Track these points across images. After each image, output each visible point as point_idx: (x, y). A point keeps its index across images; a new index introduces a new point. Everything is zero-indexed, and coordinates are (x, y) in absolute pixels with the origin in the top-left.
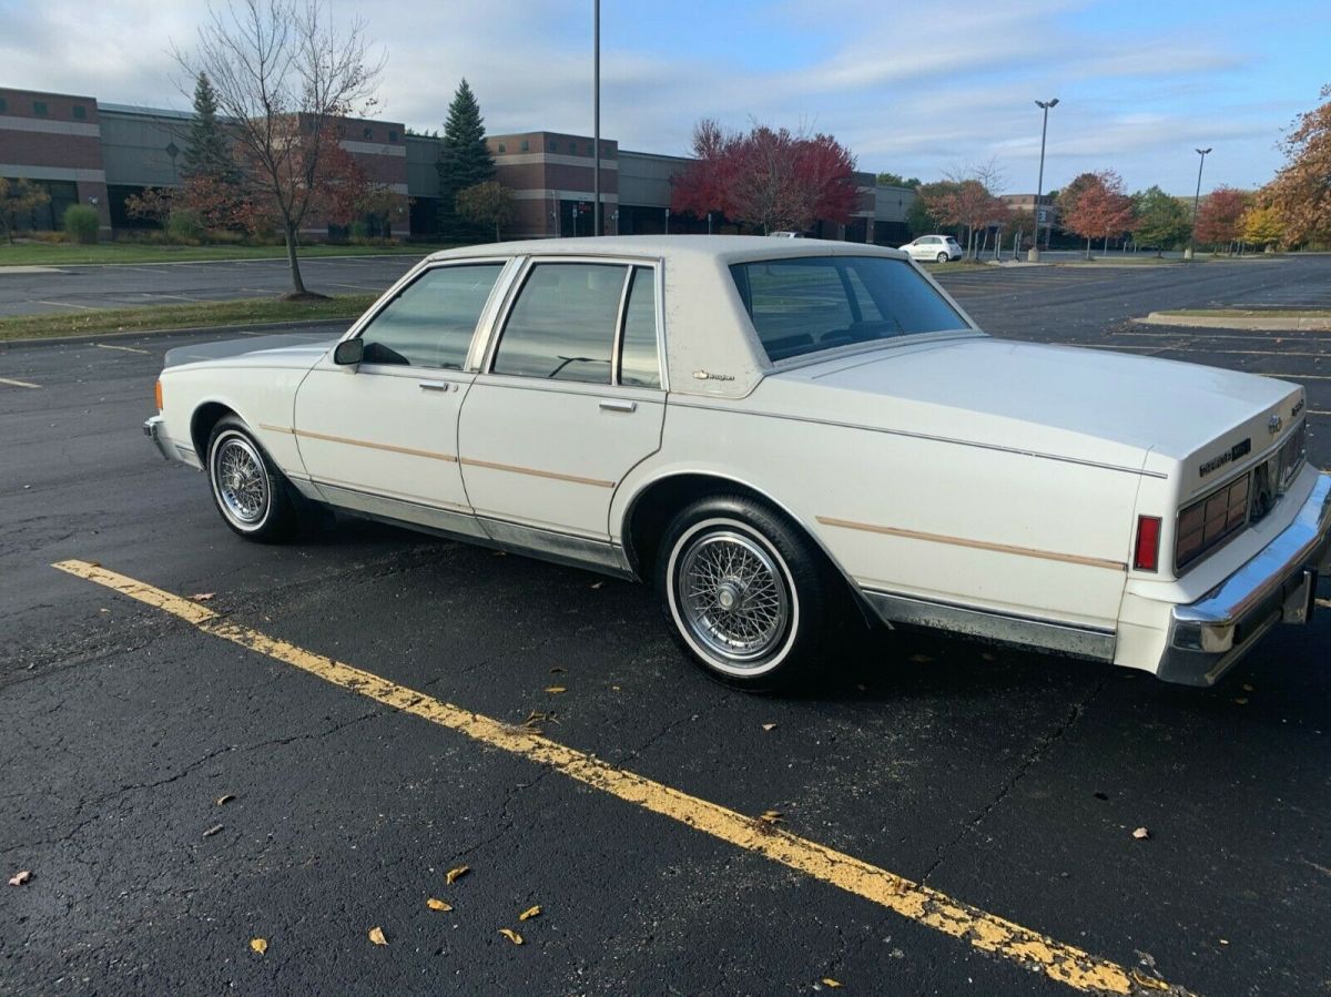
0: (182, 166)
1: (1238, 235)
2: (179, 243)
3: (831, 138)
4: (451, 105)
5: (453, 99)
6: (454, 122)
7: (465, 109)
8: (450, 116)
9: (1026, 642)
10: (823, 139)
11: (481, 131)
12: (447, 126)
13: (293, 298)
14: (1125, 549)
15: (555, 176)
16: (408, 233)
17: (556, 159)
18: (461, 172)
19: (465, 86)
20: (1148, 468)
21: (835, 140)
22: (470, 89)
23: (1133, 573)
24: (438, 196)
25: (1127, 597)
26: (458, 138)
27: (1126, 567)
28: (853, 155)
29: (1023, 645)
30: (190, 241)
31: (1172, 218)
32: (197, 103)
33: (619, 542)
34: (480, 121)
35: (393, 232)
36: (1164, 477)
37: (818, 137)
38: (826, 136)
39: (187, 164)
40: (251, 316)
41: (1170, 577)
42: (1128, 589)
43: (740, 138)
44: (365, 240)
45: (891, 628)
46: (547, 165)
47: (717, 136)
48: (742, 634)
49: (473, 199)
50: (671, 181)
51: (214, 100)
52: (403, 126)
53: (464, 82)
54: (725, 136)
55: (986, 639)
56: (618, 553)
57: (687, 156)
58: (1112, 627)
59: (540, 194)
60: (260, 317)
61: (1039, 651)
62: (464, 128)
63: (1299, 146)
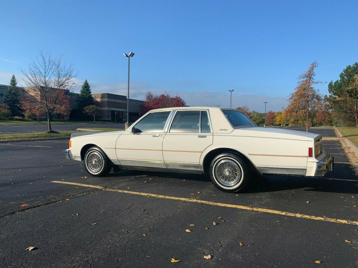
0: (5, 99)
1: (275, 122)
2: (3, 120)
3: (179, 97)
4: (82, 86)
5: (83, 84)
6: (83, 90)
7: (86, 87)
8: (82, 88)
9: (289, 174)
10: (178, 98)
11: (90, 92)
12: (81, 91)
13: (49, 132)
14: (307, 154)
15: (110, 104)
16: (69, 118)
17: (110, 100)
18: (84, 103)
19: (86, 81)
20: (309, 140)
21: (180, 98)
22: (88, 82)
23: (309, 158)
24: (78, 109)
25: (308, 162)
26: (84, 94)
27: (307, 157)
28: (185, 102)
29: (289, 175)
30: (6, 119)
31: (260, 118)
32: (11, 83)
33: (202, 164)
34: (90, 90)
35: (64, 118)
36: (312, 141)
37: (176, 97)
38: (178, 97)
39: (6, 98)
40: (38, 137)
41: (315, 158)
42: (308, 161)
43: (158, 97)
44: (58, 119)
45: (262, 175)
46: (108, 101)
47: (152, 96)
48: (230, 181)
49: (88, 109)
50: (140, 106)
51: (16, 82)
52: (69, 91)
53: (86, 80)
54: (154, 96)
55: (281, 175)
56: (201, 167)
57: (144, 101)
58: (305, 168)
59: (106, 109)
60: (40, 137)
61: (292, 175)
62: (85, 92)
63: (291, 100)
